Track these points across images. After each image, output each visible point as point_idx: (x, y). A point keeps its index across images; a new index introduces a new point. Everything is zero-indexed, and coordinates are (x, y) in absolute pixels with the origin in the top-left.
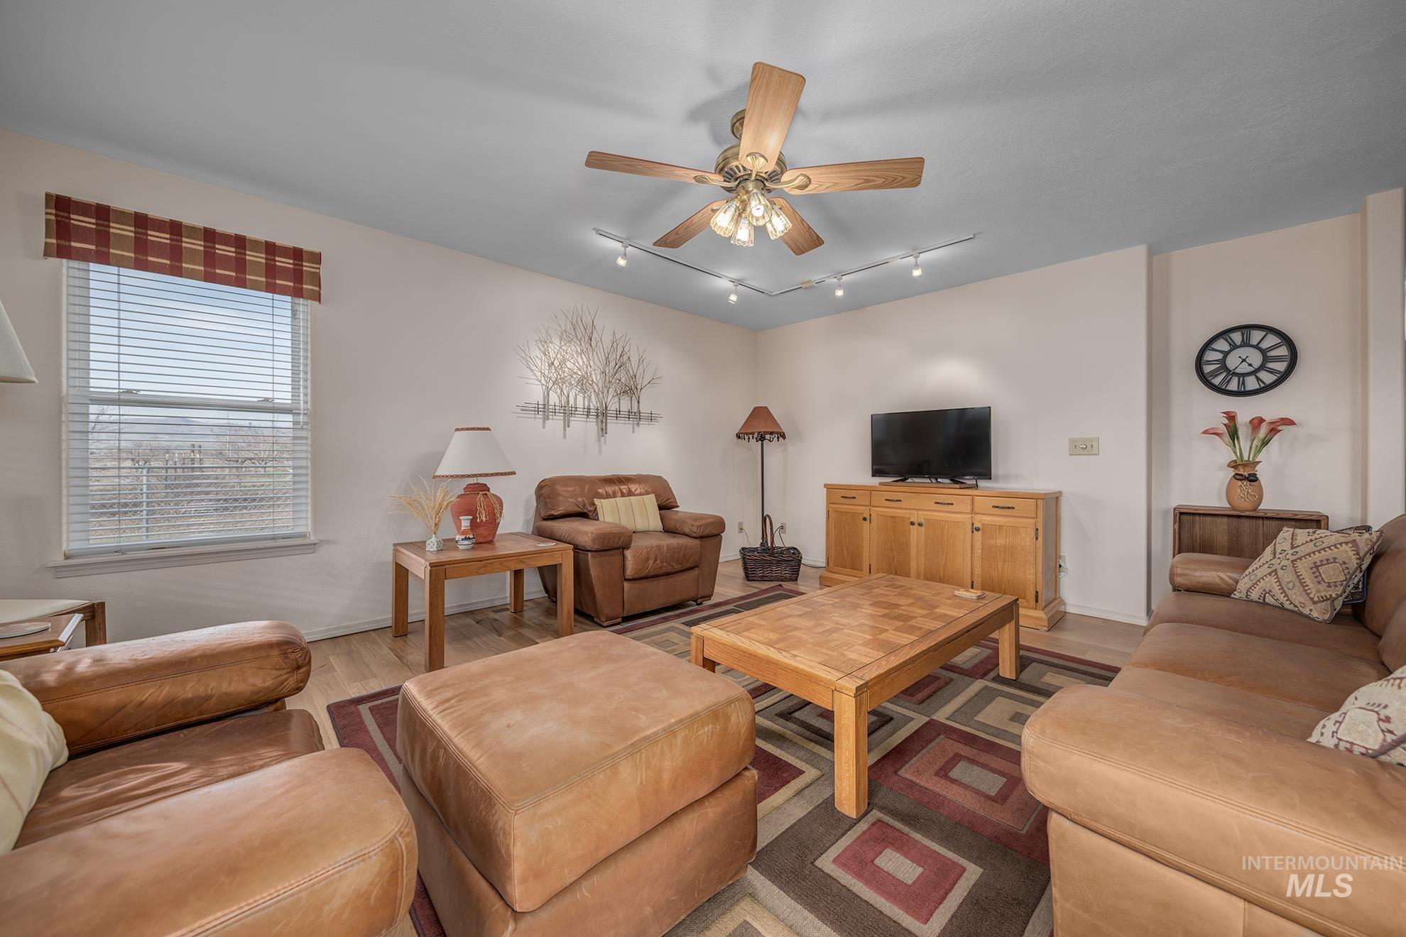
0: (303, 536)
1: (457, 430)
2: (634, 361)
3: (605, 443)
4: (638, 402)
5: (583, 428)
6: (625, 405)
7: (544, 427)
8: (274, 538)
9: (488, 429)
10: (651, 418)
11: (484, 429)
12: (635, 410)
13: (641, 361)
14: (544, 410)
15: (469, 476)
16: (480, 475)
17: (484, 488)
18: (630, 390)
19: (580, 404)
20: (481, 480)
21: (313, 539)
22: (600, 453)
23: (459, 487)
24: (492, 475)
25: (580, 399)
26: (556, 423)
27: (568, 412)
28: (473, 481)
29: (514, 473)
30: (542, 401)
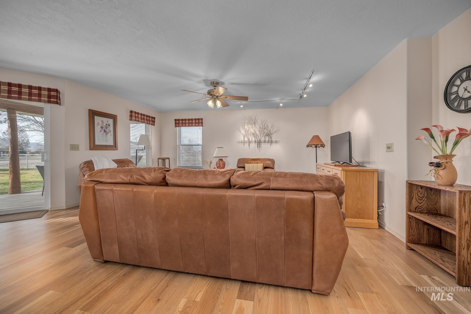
1: (217, 148)
2: (270, 126)
3: (261, 150)
4: (271, 138)
5: (253, 146)
6: (267, 139)
7: (244, 146)
9: (223, 148)
10: (276, 142)
12: (270, 140)
13: (272, 126)
14: (244, 142)
16: (222, 157)
17: (222, 160)
18: (269, 135)
19: (253, 140)
20: (222, 158)
22: (260, 152)
23: (218, 159)
24: (224, 157)
25: (253, 139)
26: (247, 145)
27: (250, 142)
28: (220, 158)
30: (243, 140)
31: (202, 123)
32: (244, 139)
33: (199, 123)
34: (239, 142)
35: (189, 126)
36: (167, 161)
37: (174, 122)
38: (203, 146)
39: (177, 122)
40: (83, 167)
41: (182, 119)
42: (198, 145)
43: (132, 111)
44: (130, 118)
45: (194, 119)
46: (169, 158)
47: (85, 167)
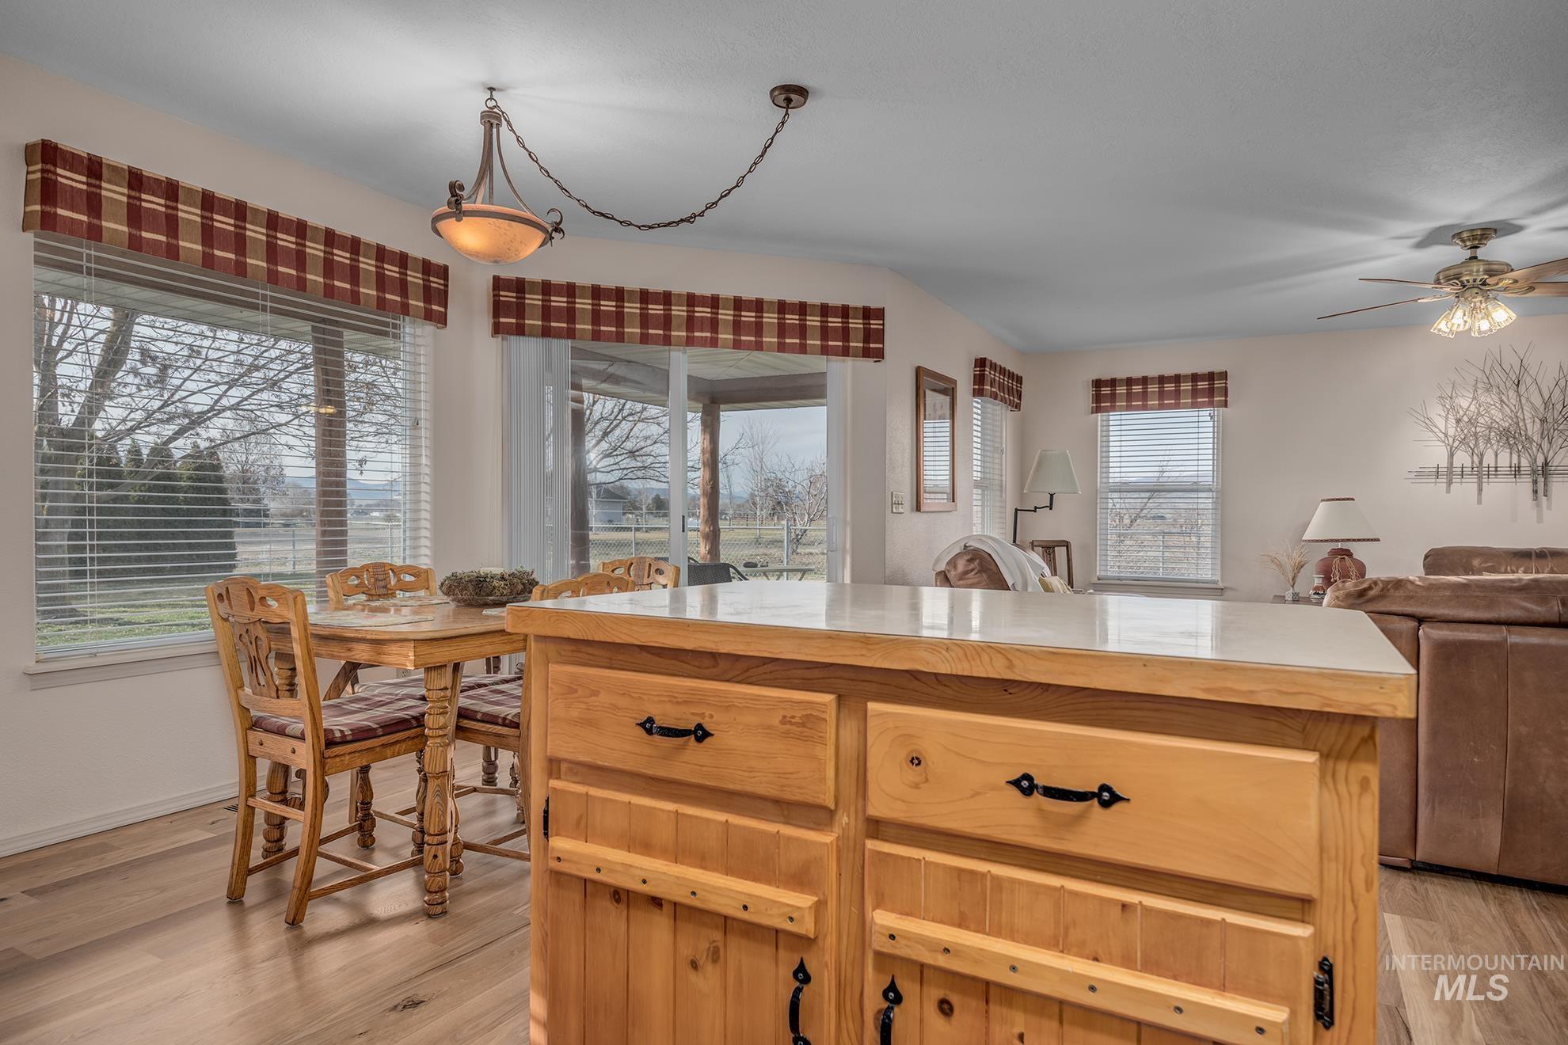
0: (1216, 582)
1: (1324, 500)
3: (1554, 508)
7: (1448, 491)
8: (1197, 582)
9: (1353, 499)
11: (1348, 499)
14: (1449, 474)
15: (1332, 541)
16: (1343, 540)
17: (1349, 553)
19: (1505, 461)
20: (1345, 546)
21: (1220, 585)
23: (1324, 551)
24: (1359, 540)
25: (1505, 456)
26: (1465, 487)
27: (1482, 473)
28: (1340, 545)
29: (1378, 540)
30: (1444, 464)
31: (1225, 392)
32: (1451, 455)
33: (1211, 392)
34: (1420, 474)
35: (1162, 407)
36: (1061, 552)
37: (1090, 392)
38: (1222, 495)
39: (1106, 390)
40: (966, 573)
41: (1128, 379)
42: (1195, 488)
43: (985, 358)
44: (976, 387)
45: (1186, 376)
46: (1067, 545)
47: (972, 570)
